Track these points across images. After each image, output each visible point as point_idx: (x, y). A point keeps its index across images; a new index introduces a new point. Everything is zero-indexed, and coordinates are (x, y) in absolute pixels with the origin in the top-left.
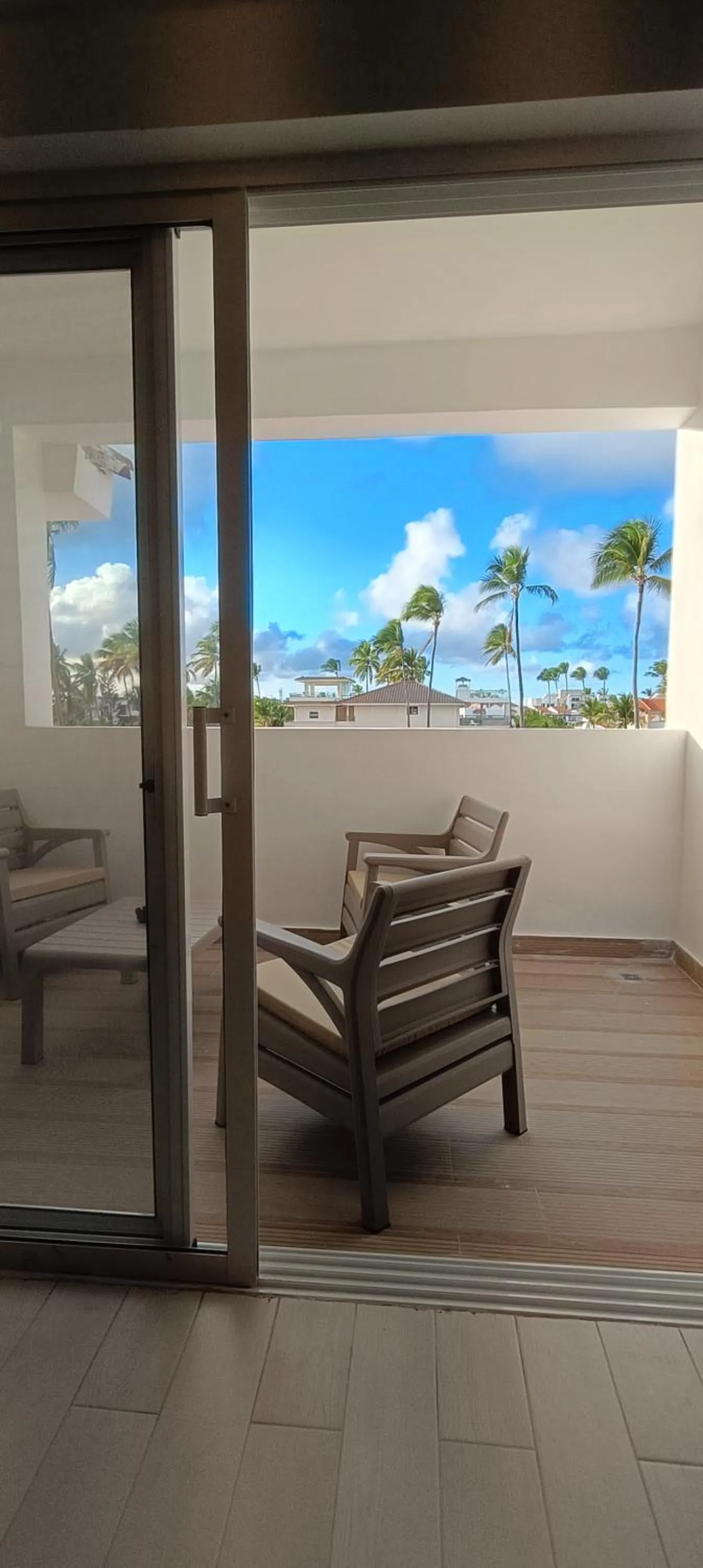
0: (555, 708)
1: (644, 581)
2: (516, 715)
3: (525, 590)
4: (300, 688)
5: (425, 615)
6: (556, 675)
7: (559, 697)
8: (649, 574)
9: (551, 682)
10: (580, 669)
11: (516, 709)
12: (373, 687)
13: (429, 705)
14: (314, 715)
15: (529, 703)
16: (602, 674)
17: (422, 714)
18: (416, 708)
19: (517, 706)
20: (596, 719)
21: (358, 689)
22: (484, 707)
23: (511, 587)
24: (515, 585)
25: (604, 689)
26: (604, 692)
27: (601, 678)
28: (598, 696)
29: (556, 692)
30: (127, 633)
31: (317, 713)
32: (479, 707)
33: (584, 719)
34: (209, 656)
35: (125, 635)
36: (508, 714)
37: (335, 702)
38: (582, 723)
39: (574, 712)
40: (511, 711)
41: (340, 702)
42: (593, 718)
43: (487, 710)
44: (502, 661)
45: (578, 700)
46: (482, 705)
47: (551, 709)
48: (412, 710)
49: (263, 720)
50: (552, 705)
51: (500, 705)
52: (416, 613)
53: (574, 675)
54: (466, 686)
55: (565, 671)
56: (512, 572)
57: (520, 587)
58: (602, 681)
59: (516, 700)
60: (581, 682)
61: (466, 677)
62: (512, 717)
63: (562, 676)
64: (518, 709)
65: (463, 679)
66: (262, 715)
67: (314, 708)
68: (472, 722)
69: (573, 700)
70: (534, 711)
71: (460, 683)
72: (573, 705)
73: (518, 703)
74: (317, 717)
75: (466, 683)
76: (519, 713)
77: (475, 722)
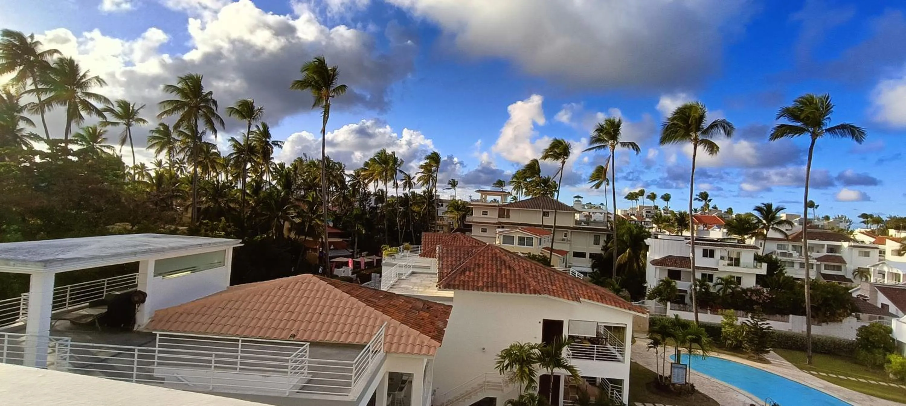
0: (635, 217)
1: (698, 142)
2: (610, 220)
3: (619, 144)
4: (477, 196)
5: (556, 157)
6: (636, 197)
7: (638, 210)
8: (700, 138)
9: (634, 201)
10: (653, 194)
11: (610, 216)
12: (523, 198)
13: (556, 211)
14: (485, 213)
15: (619, 213)
16: (666, 198)
17: (551, 217)
18: (548, 212)
19: (611, 214)
20: (663, 226)
21: (515, 198)
22: (591, 214)
23: (610, 142)
24: (612, 141)
25: (667, 207)
26: (666, 209)
27: (665, 200)
28: (662, 211)
29: (636, 207)
30: (376, 158)
31: (487, 212)
32: (588, 213)
33: (654, 225)
34: (426, 175)
35: (375, 159)
36: (606, 220)
37: (498, 206)
38: (652, 228)
39: (647, 220)
40: (608, 217)
41: (502, 206)
42: (660, 225)
43: (593, 215)
44: (603, 187)
45: (650, 212)
46: (589, 213)
47: (633, 217)
48: (545, 214)
49: (456, 213)
50: (634, 215)
51: (601, 213)
52: (551, 156)
53: (648, 197)
54: (580, 201)
55: (642, 195)
56: (610, 134)
57: (616, 143)
58: (666, 202)
59: (611, 209)
60: (652, 202)
61: (580, 195)
62: (608, 221)
63: (640, 198)
64: (612, 216)
65: (578, 197)
66: (456, 210)
67: (485, 208)
68: (583, 223)
69: (647, 212)
70: (623, 218)
71: (577, 199)
72: (646, 215)
73: (613, 212)
74: (487, 215)
75: (580, 199)
76: (613, 219)
77: (585, 223)
